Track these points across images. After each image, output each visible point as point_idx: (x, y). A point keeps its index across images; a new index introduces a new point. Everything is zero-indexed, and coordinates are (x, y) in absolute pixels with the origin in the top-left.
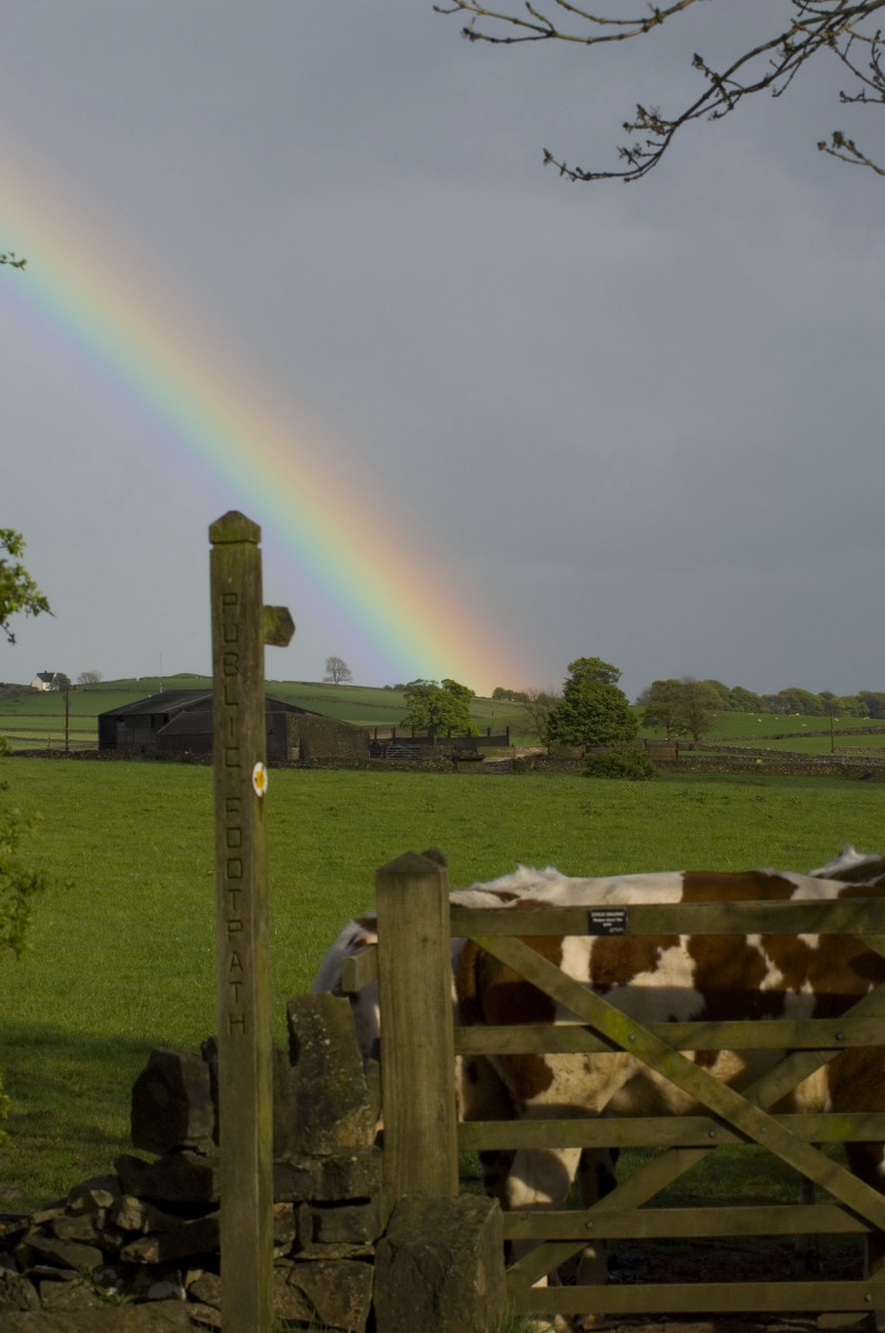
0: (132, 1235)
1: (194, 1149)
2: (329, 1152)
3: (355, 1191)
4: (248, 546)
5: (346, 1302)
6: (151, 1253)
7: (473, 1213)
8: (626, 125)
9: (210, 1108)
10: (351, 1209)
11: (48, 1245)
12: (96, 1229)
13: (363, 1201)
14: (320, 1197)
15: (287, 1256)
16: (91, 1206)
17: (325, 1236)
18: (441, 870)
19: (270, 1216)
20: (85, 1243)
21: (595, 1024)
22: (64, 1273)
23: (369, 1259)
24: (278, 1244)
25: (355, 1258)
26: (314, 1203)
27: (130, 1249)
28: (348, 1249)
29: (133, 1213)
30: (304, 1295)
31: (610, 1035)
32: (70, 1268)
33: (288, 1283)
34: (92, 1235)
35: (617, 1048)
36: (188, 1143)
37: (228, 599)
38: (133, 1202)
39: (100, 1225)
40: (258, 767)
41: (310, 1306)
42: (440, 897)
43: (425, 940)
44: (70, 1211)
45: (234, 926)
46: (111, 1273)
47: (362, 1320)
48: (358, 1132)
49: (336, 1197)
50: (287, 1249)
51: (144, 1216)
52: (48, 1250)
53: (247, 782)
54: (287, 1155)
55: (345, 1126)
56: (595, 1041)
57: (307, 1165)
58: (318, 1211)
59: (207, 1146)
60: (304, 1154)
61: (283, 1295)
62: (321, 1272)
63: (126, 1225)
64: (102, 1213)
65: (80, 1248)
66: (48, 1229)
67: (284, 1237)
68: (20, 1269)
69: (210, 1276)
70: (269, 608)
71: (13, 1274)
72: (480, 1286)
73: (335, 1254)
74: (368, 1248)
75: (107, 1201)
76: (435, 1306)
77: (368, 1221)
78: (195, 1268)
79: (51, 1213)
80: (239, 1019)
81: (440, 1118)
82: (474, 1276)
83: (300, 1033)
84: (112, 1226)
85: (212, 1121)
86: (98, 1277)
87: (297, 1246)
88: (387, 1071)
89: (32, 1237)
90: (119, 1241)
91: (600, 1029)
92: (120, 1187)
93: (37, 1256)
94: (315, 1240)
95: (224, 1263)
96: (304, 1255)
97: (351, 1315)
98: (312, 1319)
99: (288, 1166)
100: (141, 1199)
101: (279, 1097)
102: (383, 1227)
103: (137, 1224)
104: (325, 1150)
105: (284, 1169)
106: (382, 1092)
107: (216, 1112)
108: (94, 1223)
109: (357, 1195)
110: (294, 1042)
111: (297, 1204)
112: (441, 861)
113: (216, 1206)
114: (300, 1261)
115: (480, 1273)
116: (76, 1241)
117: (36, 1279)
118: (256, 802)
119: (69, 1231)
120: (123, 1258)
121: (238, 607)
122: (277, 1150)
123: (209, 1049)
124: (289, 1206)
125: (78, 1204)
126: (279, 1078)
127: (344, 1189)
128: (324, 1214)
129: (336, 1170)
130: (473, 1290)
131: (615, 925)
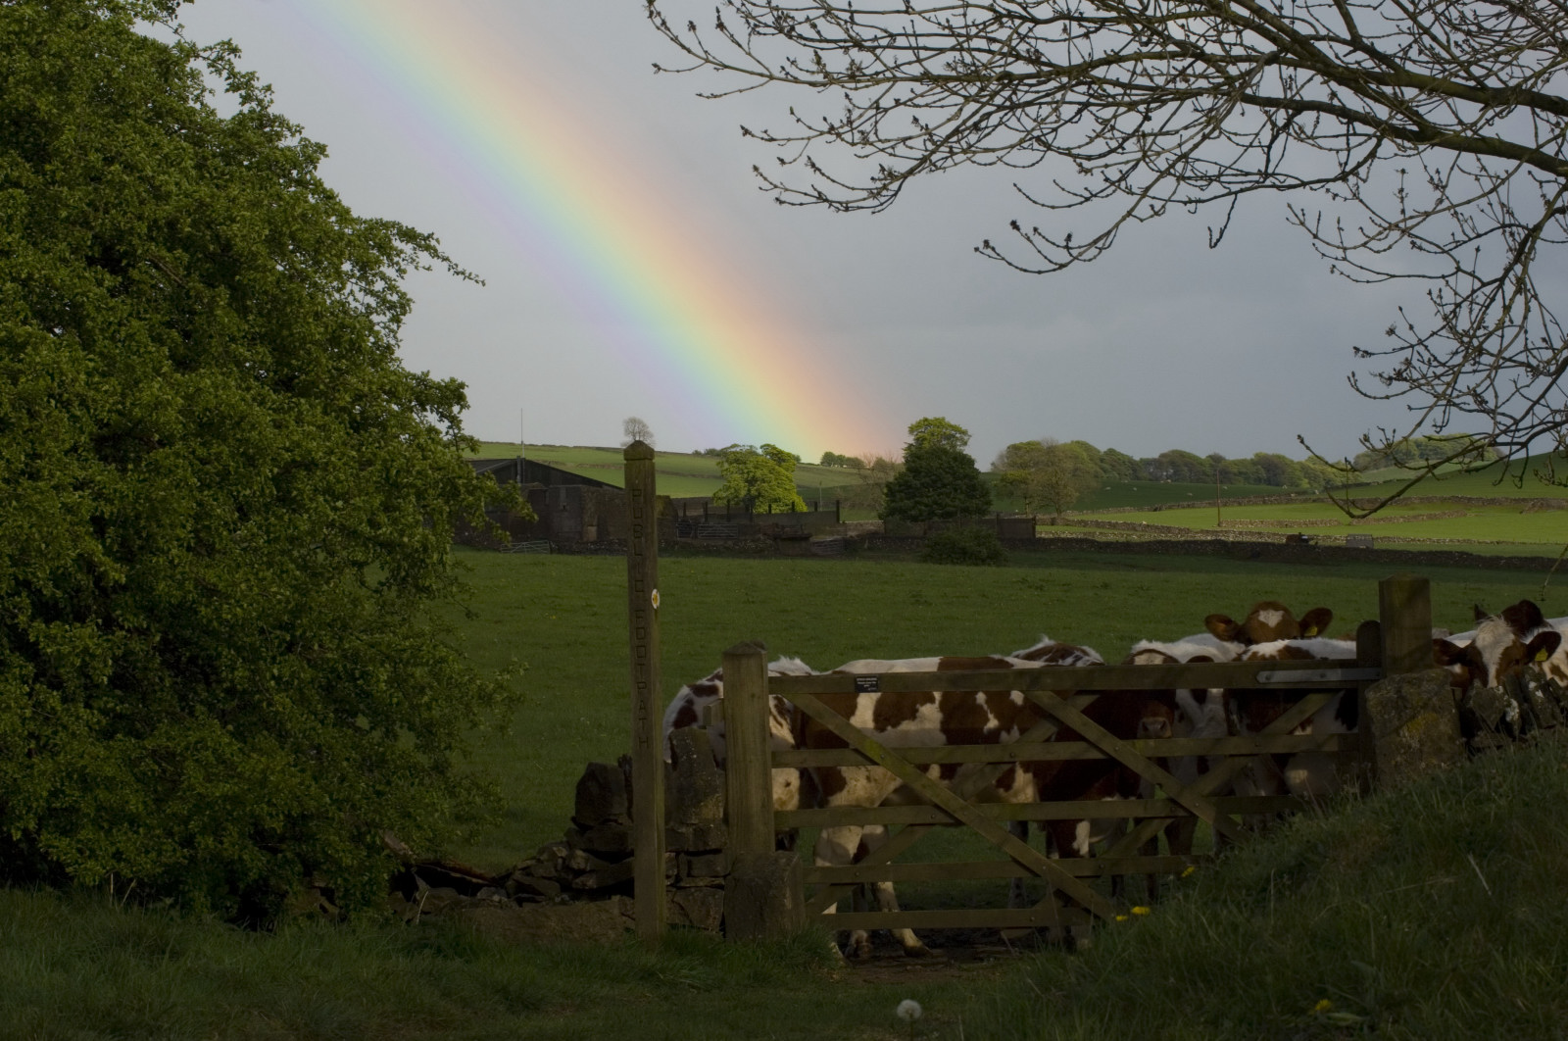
0: (580, 873)
1: (616, 821)
2: (697, 822)
3: (713, 845)
4: (647, 462)
5: (708, 914)
6: (591, 882)
7: (784, 860)
8: (873, 179)
9: (625, 796)
10: (710, 857)
11: (527, 880)
12: (556, 871)
13: (717, 851)
14: (691, 849)
15: (672, 885)
16: (553, 855)
17: (695, 872)
18: (763, 652)
19: (663, 861)
20: (550, 879)
21: (860, 748)
22: (538, 898)
23: (720, 887)
24: (668, 877)
25: (712, 887)
26: (688, 853)
27: (577, 880)
28: (707, 881)
29: (580, 859)
30: (682, 908)
31: (868, 754)
32: (541, 894)
33: (673, 901)
34: (554, 874)
35: (874, 763)
36: (612, 817)
37: (636, 493)
38: (580, 853)
39: (559, 868)
40: (655, 592)
41: (686, 915)
42: (762, 670)
43: (753, 696)
44: (539, 860)
45: (641, 685)
46: (566, 897)
47: (717, 923)
48: (712, 810)
49: (701, 849)
50: (671, 881)
51: (587, 860)
52: (527, 883)
53: (648, 601)
54: (672, 824)
55: (706, 806)
56: (860, 758)
57: (683, 830)
58: (689, 858)
59: (624, 819)
60: (682, 823)
61: (670, 909)
62: (692, 894)
63: (575, 867)
64: (560, 861)
65: (547, 882)
66: (526, 871)
67: (671, 873)
68: (509, 896)
69: (624, 897)
70: (660, 497)
71: (505, 899)
72: (788, 903)
73: (701, 884)
74: (721, 881)
75: (564, 853)
76: (761, 915)
77: (720, 864)
78: (615, 894)
79: (529, 862)
80: (644, 740)
81: (763, 806)
82: (784, 896)
83: (678, 751)
84: (567, 868)
85: (626, 804)
86: (558, 900)
87: (678, 879)
88: (730, 776)
89: (518, 875)
90: (571, 877)
91: (862, 751)
92: (570, 846)
93: (520, 887)
94: (689, 875)
95: (637, 891)
96: (682, 884)
97: (711, 921)
98: (687, 923)
99: (673, 830)
100: (584, 851)
101: (668, 790)
102: (729, 869)
103: (582, 866)
104: (694, 821)
105: (671, 833)
106: (727, 791)
107: (630, 801)
108: (555, 867)
109: (714, 847)
110: (674, 756)
111: (678, 853)
112: (762, 647)
113: (632, 854)
114: (680, 888)
115: (788, 893)
116: (544, 878)
117: (520, 902)
118: (653, 613)
119: (541, 872)
120: (574, 886)
121: (642, 499)
122: (667, 823)
123: (624, 761)
124: (673, 854)
125: (544, 857)
126: (667, 777)
127: (706, 843)
128: (695, 859)
129: (701, 833)
130: (784, 905)
131: (872, 686)
